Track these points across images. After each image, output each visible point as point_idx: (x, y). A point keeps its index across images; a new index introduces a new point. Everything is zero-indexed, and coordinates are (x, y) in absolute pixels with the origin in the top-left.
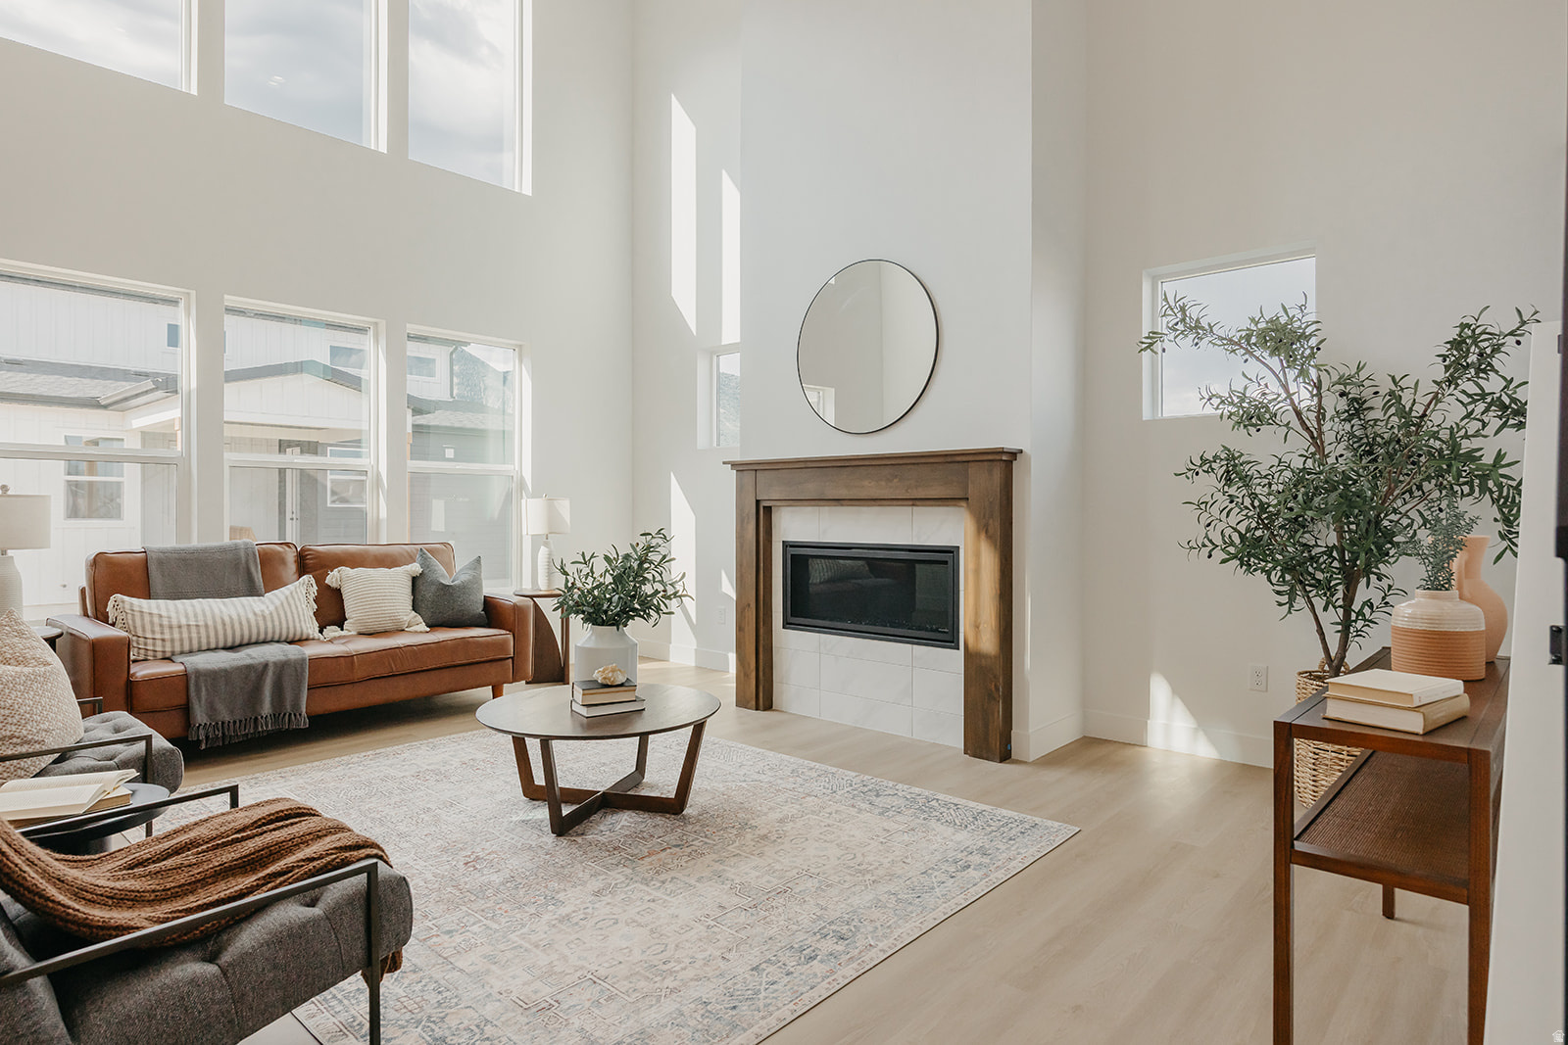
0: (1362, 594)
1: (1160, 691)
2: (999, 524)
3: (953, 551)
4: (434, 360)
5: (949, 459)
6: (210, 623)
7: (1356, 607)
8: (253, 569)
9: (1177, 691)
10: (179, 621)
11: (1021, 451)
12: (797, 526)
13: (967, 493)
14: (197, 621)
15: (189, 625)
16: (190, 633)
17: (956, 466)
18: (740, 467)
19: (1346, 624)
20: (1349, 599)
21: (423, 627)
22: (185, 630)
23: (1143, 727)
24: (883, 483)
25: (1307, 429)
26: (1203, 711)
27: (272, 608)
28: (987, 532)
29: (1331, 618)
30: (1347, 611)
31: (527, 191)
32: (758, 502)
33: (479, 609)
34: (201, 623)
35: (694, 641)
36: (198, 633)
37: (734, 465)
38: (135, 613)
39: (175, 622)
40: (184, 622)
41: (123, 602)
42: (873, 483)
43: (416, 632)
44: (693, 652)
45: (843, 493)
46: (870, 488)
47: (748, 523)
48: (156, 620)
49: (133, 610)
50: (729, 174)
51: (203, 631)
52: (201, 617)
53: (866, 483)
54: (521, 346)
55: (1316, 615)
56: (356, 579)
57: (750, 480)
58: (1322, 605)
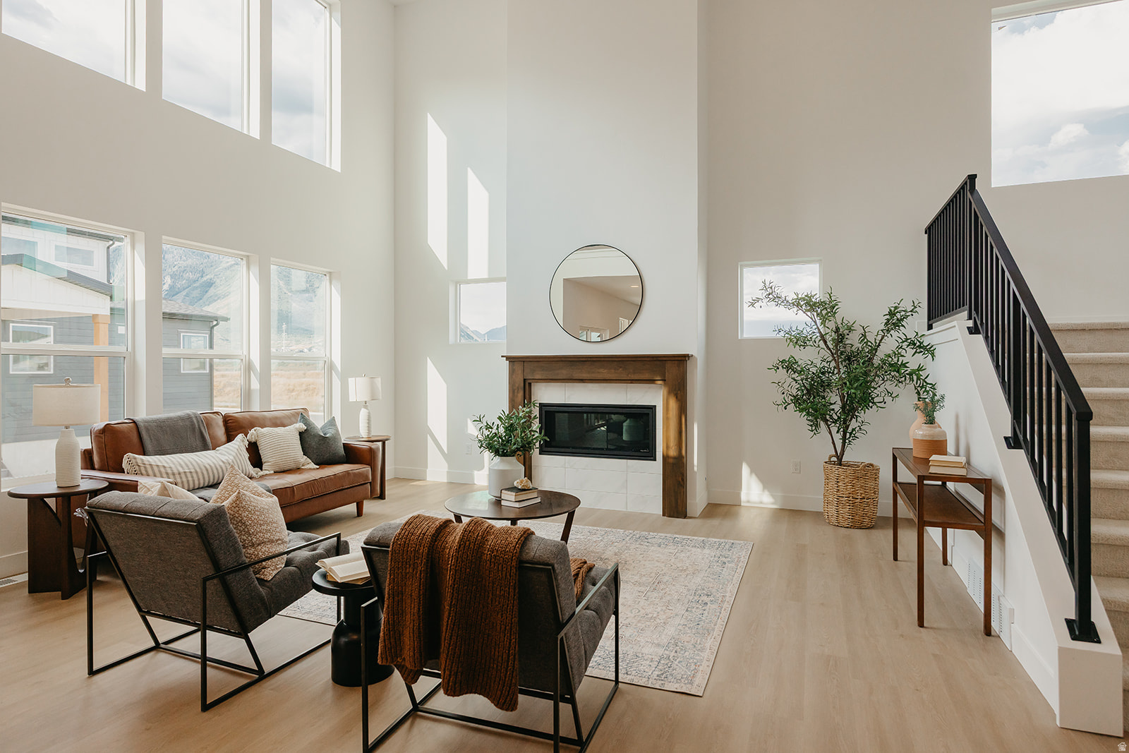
0: (853, 424)
1: (745, 470)
2: (679, 390)
3: (653, 408)
4: (93, 252)
5: (655, 359)
6: (198, 470)
7: (849, 431)
8: (204, 431)
9: (753, 471)
10: (178, 470)
11: (692, 356)
12: (550, 394)
13: (665, 377)
14: (189, 469)
15: (185, 472)
16: (187, 477)
17: (658, 363)
18: (511, 359)
19: (844, 438)
20: (846, 427)
21: (313, 466)
22: (183, 476)
23: (738, 495)
24: (613, 371)
25: (830, 349)
26: (767, 482)
27: (232, 458)
29: (838, 438)
30: (845, 434)
31: (336, 166)
32: (525, 380)
33: (342, 451)
34: (193, 470)
35: (446, 465)
36: (192, 477)
37: (508, 358)
38: (147, 466)
39: (175, 471)
40: (181, 470)
41: (135, 458)
42: (605, 371)
43: (310, 469)
44: (446, 474)
45: (585, 376)
46: (604, 373)
47: (518, 392)
48: (162, 470)
49: (144, 464)
50: (472, 170)
51: (195, 475)
52: (191, 466)
53: (601, 370)
54: (330, 272)
55: (830, 433)
56: (264, 435)
57: (518, 367)
58: (834, 430)
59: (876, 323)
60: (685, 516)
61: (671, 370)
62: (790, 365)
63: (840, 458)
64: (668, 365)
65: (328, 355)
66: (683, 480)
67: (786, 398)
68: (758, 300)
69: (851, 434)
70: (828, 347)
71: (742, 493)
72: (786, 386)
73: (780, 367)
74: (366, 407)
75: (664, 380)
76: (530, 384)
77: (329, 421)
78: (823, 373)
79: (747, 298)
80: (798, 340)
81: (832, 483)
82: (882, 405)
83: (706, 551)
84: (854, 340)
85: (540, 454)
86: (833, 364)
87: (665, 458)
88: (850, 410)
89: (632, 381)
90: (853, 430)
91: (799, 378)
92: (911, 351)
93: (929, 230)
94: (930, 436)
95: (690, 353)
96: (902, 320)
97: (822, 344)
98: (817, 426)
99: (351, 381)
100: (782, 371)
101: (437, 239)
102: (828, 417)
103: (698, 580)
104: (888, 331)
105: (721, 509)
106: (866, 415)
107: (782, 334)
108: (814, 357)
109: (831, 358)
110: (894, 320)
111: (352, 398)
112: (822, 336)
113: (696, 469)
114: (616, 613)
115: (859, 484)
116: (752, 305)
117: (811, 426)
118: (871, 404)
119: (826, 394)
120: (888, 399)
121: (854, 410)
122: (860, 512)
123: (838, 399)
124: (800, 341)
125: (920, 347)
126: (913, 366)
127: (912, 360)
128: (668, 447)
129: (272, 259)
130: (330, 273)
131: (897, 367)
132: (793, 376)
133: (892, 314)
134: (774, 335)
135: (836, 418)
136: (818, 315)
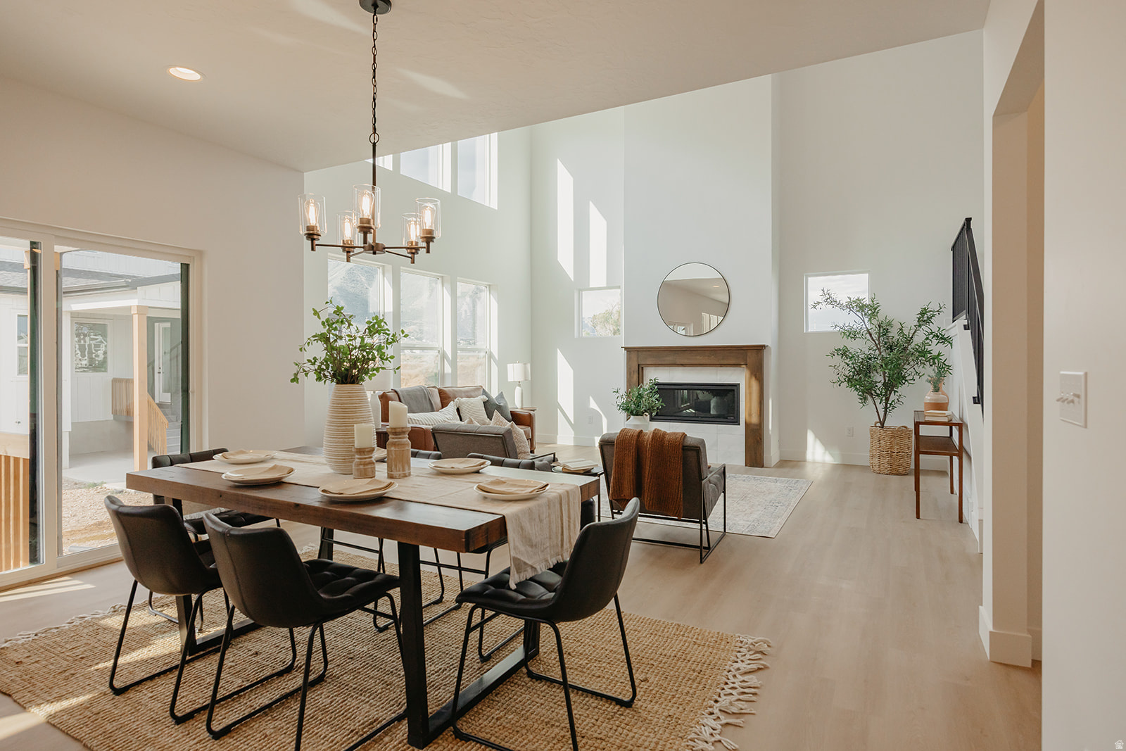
0: (893, 397)
1: (810, 437)
2: (758, 373)
3: (737, 386)
5: (740, 350)
7: (890, 402)
9: (817, 436)
11: (767, 346)
13: (746, 360)
17: (742, 352)
18: (628, 350)
19: (886, 408)
20: (887, 399)
23: (804, 453)
24: (707, 358)
25: (874, 340)
26: (827, 444)
28: (756, 377)
29: (881, 407)
30: (886, 405)
31: (494, 205)
32: (639, 365)
33: (510, 416)
37: (626, 349)
44: (575, 438)
45: (686, 361)
46: (699, 359)
50: (593, 203)
53: (698, 357)
55: (875, 404)
56: (464, 403)
57: (634, 355)
58: (878, 401)
59: (911, 321)
60: (763, 467)
61: (751, 357)
62: (844, 353)
63: (882, 424)
64: (749, 354)
65: (488, 347)
66: (761, 439)
67: (840, 378)
68: (819, 303)
69: (891, 404)
70: (872, 338)
71: (808, 452)
72: (840, 368)
73: (836, 354)
74: (519, 386)
75: (746, 365)
76: (642, 368)
77: (499, 395)
78: (870, 359)
79: (811, 303)
80: (850, 333)
81: (876, 442)
82: (912, 382)
83: (778, 484)
84: (894, 333)
85: (650, 421)
86: (877, 352)
87: (746, 424)
88: (890, 387)
89: (721, 365)
90: (893, 401)
91: (850, 362)
92: (935, 341)
93: (953, 248)
94: (935, 400)
95: (766, 344)
96: (931, 318)
97: (868, 335)
98: (865, 399)
99: (510, 366)
100: (838, 358)
101: (565, 258)
102: (873, 392)
103: (772, 496)
104: (920, 326)
105: (792, 463)
106: (901, 389)
107: (838, 329)
108: (862, 347)
109: (875, 348)
110: (925, 317)
111: (510, 379)
112: (868, 330)
113: (770, 432)
114: (724, 492)
115: (895, 442)
116: (815, 307)
117: (861, 399)
118: (904, 381)
119: (872, 375)
120: (916, 377)
121: (893, 386)
122: (897, 463)
123: (881, 379)
124: (852, 334)
125: (942, 338)
126: (935, 353)
127: (935, 347)
128: (750, 415)
129: (458, 278)
130: (489, 285)
131: (923, 353)
132: (846, 361)
133: (922, 314)
134: (832, 329)
135: (879, 393)
136: (865, 314)
